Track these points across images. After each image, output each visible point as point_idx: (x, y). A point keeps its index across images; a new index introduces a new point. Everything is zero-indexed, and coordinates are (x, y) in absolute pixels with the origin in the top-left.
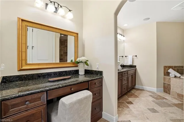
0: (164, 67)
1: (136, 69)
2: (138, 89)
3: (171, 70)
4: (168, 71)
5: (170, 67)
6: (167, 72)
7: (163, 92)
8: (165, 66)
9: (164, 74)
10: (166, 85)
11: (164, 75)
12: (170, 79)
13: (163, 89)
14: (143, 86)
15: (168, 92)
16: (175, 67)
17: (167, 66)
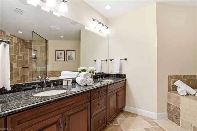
0: (169, 78)
1: (125, 80)
2: (129, 113)
3: (178, 83)
4: (175, 84)
5: (177, 78)
6: (173, 86)
7: (167, 118)
8: (170, 76)
9: (169, 89)
10: (172, 108)
11: (169, 91)
12: (179, 98)
13: (167, 113)
14: (135, 107)
15: (176, 120)
16: (185, 77)
17: (173, 76)
